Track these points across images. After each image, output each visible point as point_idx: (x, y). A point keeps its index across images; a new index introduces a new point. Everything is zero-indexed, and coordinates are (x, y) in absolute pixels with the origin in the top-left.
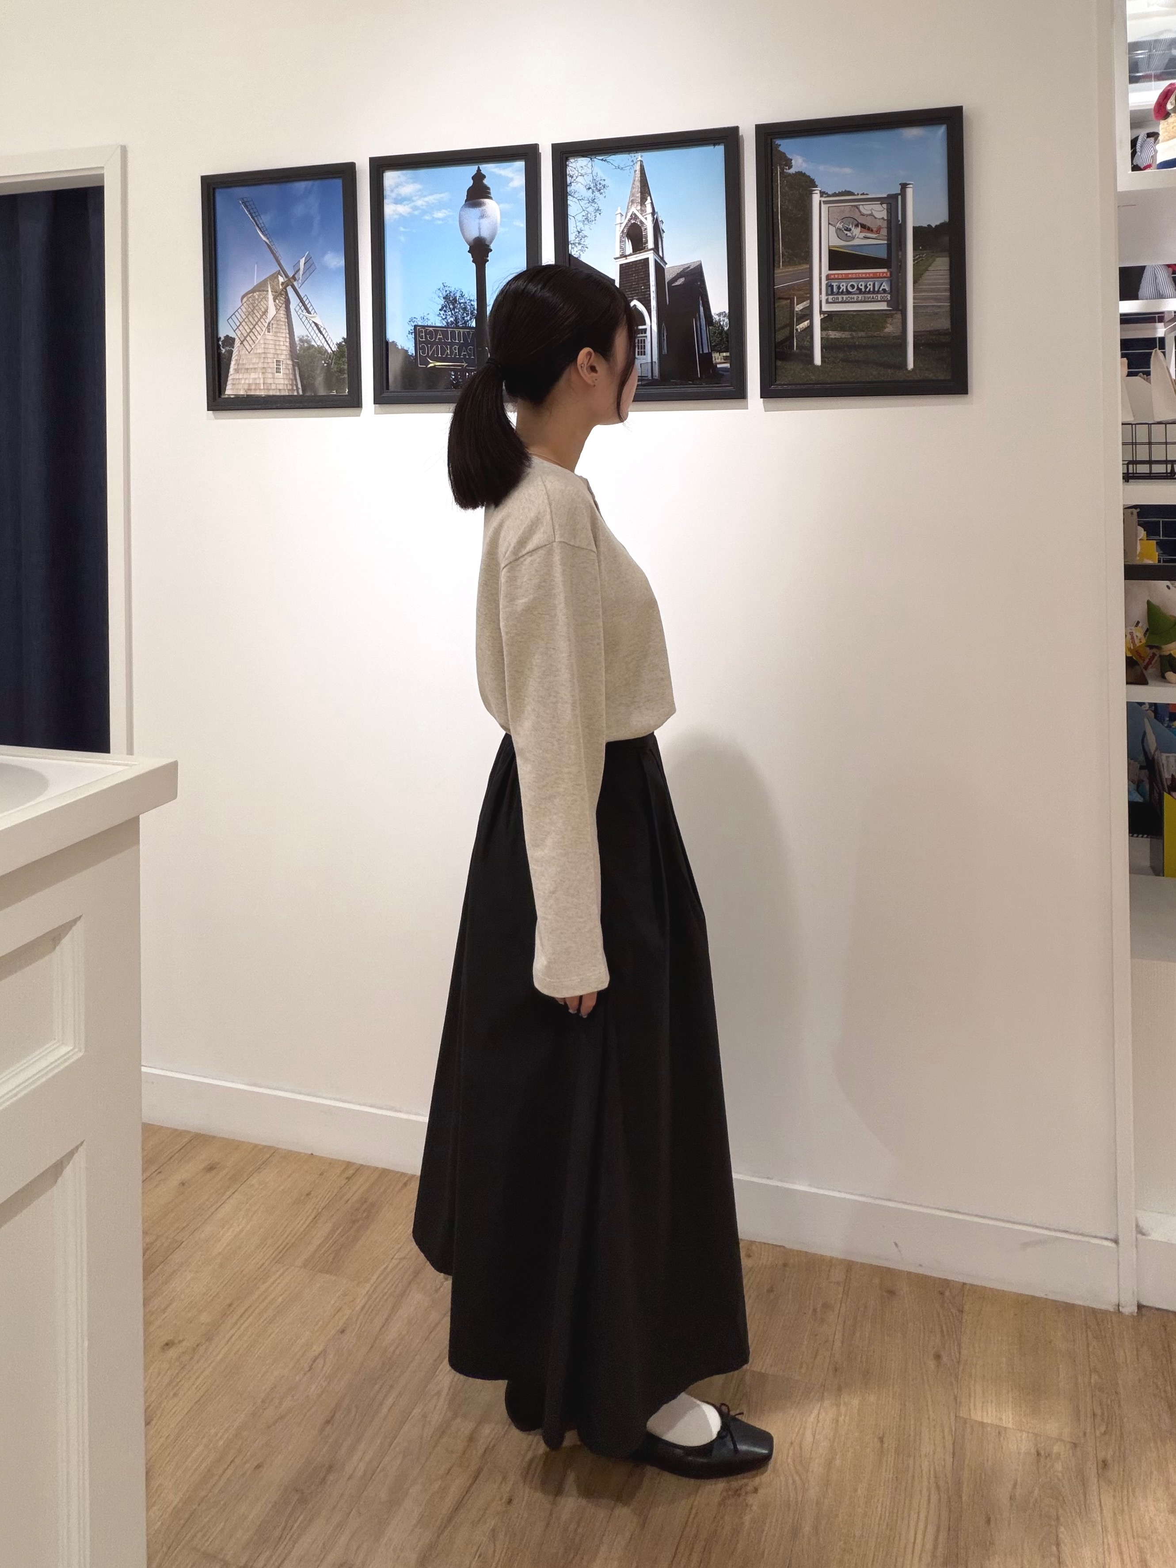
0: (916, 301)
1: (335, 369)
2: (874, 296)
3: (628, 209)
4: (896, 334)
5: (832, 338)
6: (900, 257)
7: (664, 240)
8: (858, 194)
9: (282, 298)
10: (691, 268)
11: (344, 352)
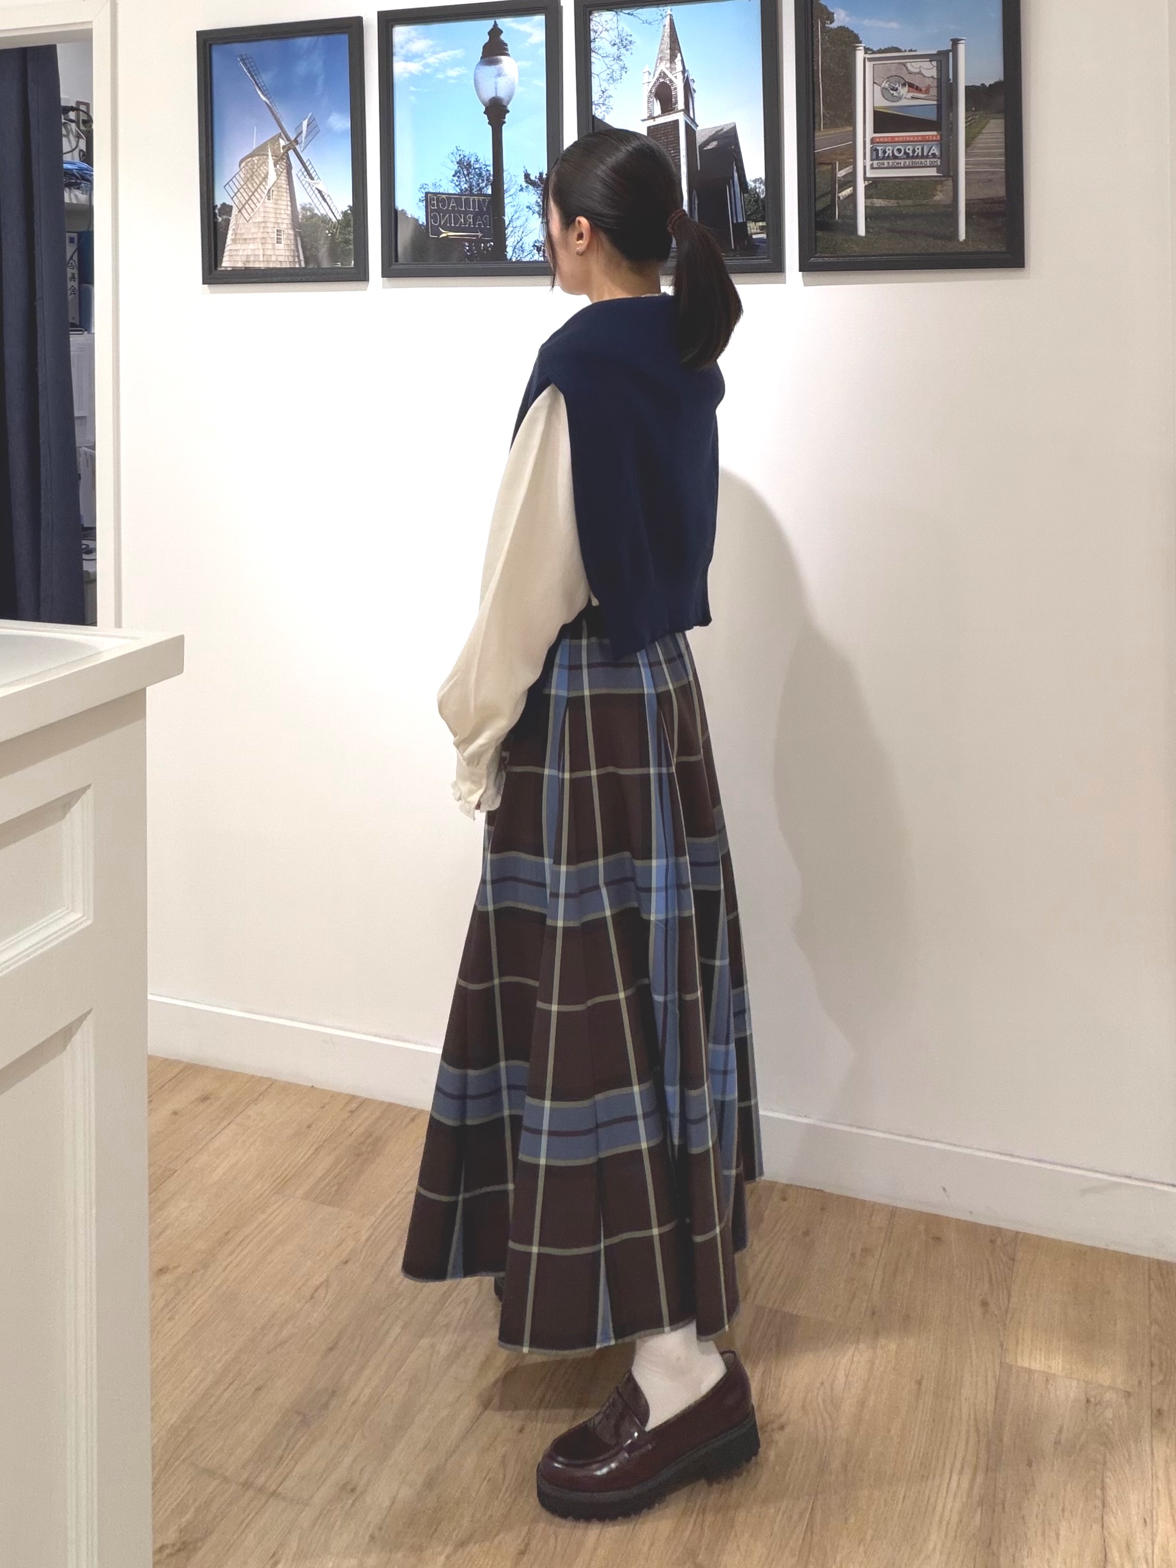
0: (967, 167)
1: (340, 239)
2: (923, 161)
3: (656, 67)
4: (947, 203)
5: (876, 207)
6: (951, 119)
8: (905, 51)
9: (283, 163)
10: (725, 130)
11: (349, 221)
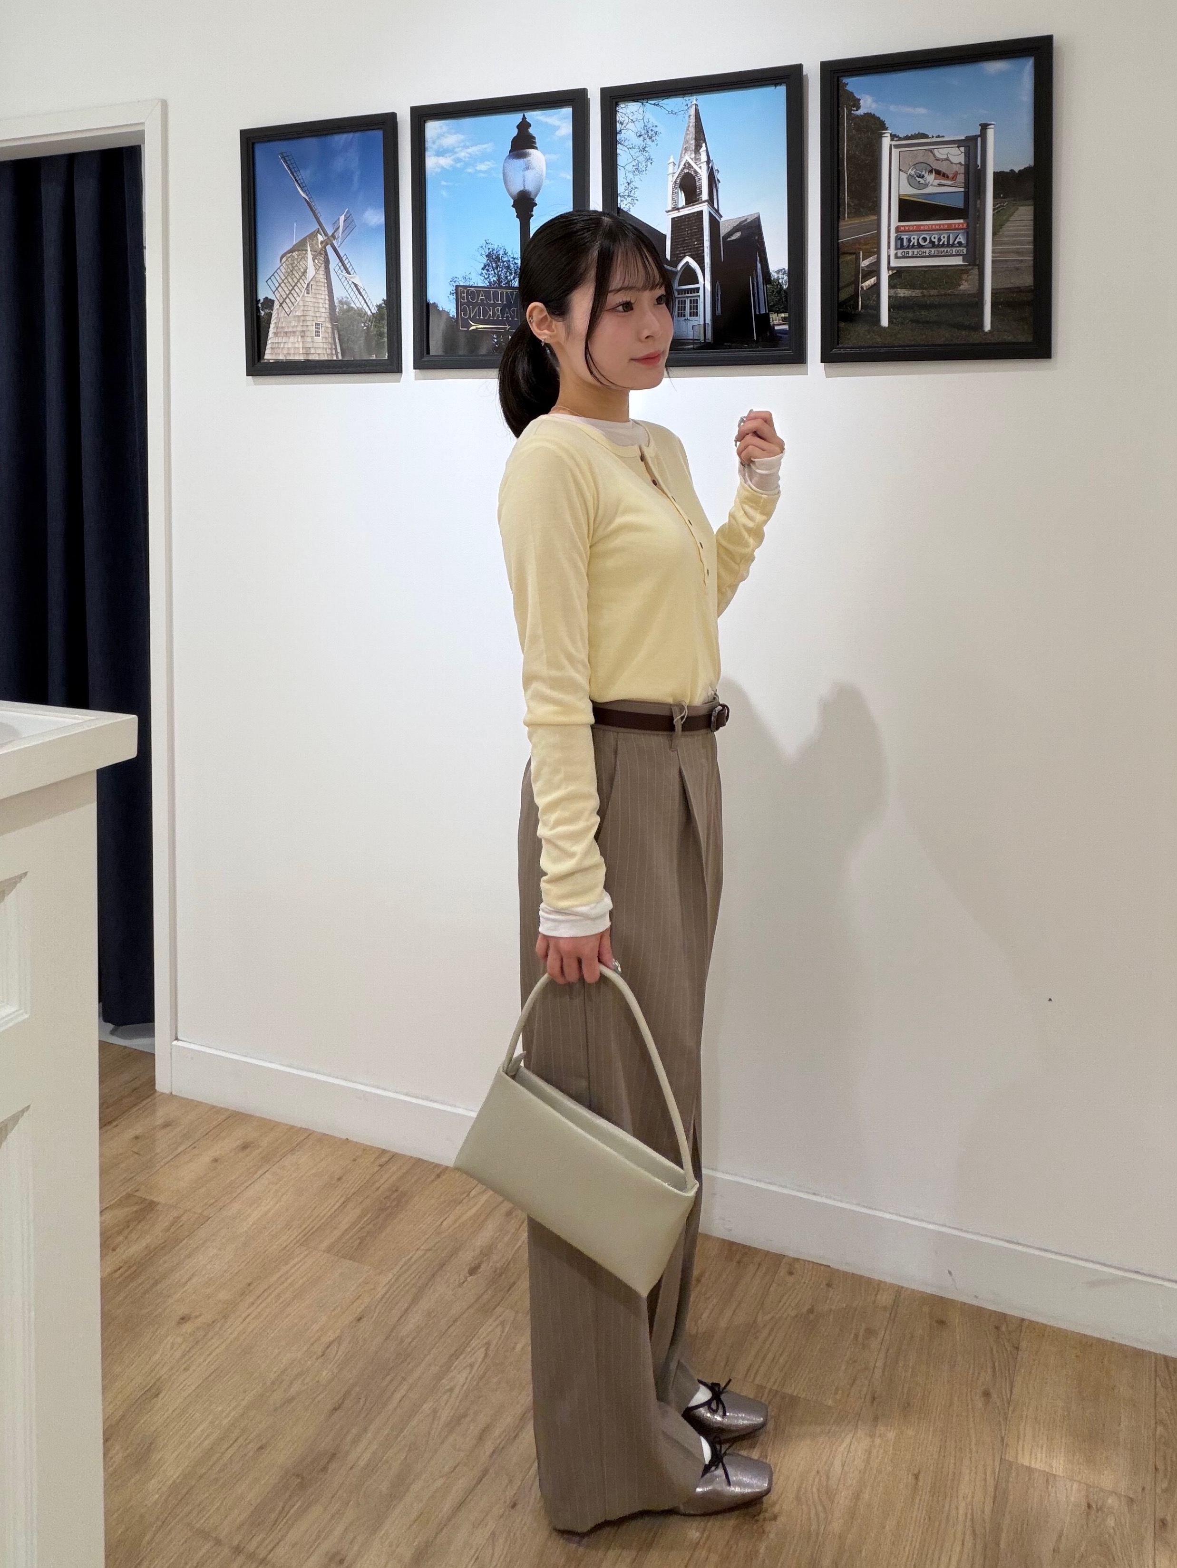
0: (996, 255)
1: (375, 332)
2: (949, 249)
3: (681, 157)
4: (972, 292)
5: (900, 297)
6: (978, 206)
7: (719, 190)
8: (933, 137)
9: (321, 258)
10: (749, 221)
11: (383, 314)
